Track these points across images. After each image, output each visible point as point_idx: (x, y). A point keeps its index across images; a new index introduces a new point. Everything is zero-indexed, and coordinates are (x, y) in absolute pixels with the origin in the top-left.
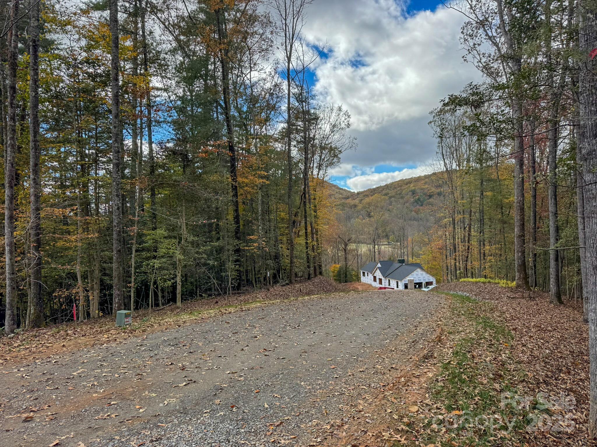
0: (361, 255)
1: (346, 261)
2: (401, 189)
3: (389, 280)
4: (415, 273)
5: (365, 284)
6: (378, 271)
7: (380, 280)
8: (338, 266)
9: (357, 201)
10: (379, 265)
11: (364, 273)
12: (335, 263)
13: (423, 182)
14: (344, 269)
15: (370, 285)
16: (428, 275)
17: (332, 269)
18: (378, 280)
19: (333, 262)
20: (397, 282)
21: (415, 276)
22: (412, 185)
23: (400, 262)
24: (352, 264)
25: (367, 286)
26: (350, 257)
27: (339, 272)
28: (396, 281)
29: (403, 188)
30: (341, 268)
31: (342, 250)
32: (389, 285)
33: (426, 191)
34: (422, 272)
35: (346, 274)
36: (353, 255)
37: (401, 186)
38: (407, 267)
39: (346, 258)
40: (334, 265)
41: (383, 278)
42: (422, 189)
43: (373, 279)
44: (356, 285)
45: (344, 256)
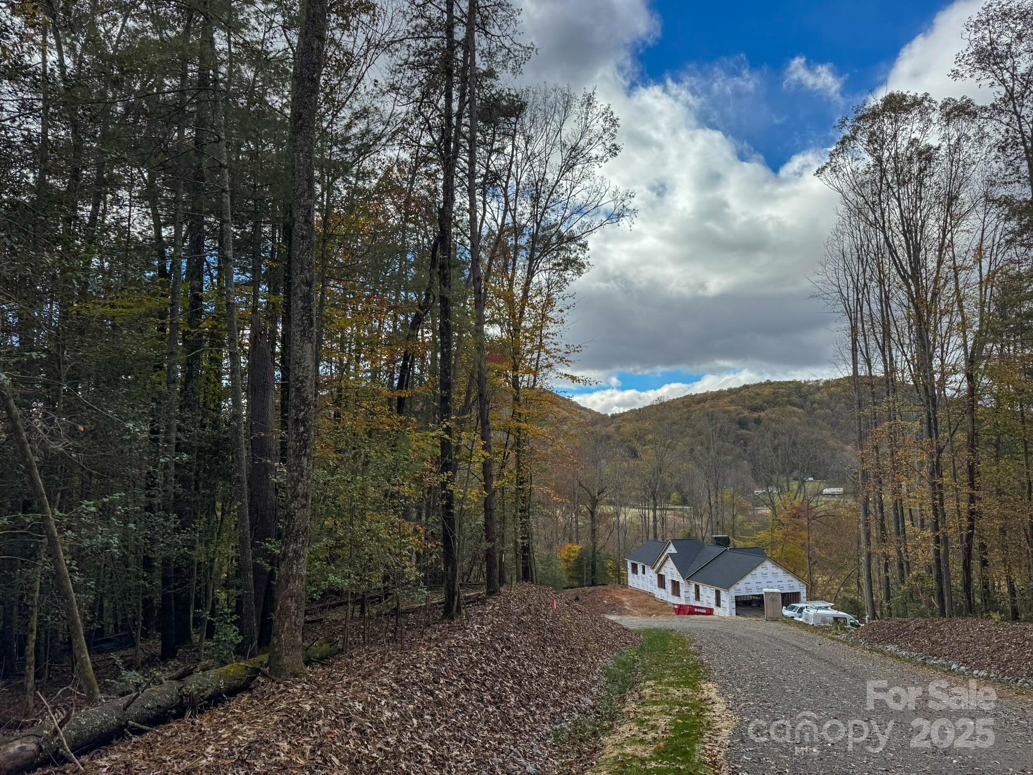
0: (624, 526)
1: (593, 538)
2: (689, 411)
3: (697, 587)
4: (759, 570)
5: (636, 592)
6: (670, 564)
7: (675, 585)
8: (577, 548)
9: (611, 429)
10: (672, 549)
11: (634, 567)
12: (571, 540)
13: (727, 399)
14: (590, 555)
15: (651, 596)
16: (790, 577)
17: (564, 554)
18: (669, 585)
19: (567, 539)
20: (718, 593)
21: (759, 578)
22: (707, 405)
23: (718, 544)
24: (607, 544)
25: (642, 597)
26: (601, 527)
27: (579, 560)
28: (714, 589)
29: (692, 409)
30: (583, 552)
31: (585, 515)
32: (698, 597)
33: (733, 415)
34: (775, 570)
35: (593, 566)
36: (609, 527)
37: (688, 406)
38: (737, 555)
39: (593, 531)
40: (569, 545)
41: (681, 581)
42: (726, 412)
43: (656, 583)
44: (618, 594)
45: (589, 527)
